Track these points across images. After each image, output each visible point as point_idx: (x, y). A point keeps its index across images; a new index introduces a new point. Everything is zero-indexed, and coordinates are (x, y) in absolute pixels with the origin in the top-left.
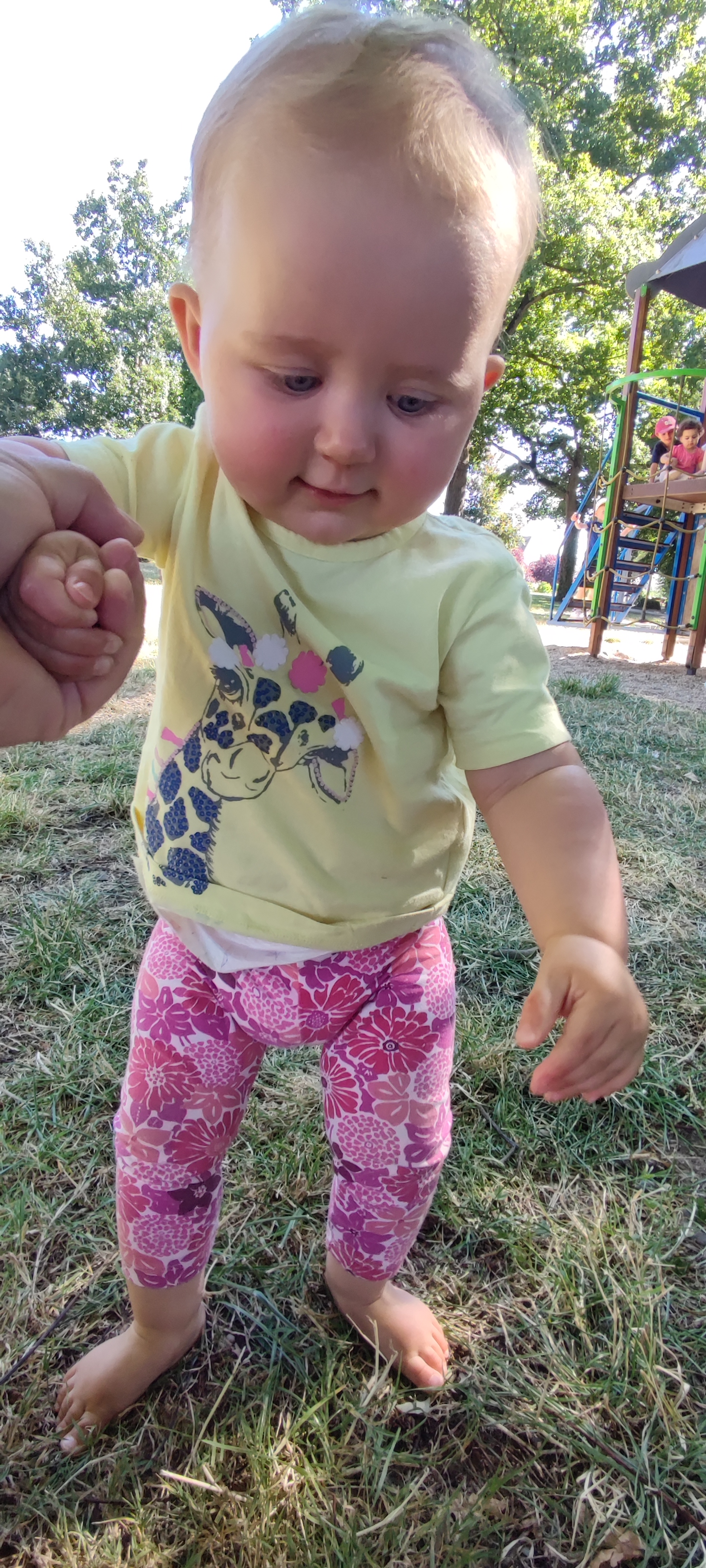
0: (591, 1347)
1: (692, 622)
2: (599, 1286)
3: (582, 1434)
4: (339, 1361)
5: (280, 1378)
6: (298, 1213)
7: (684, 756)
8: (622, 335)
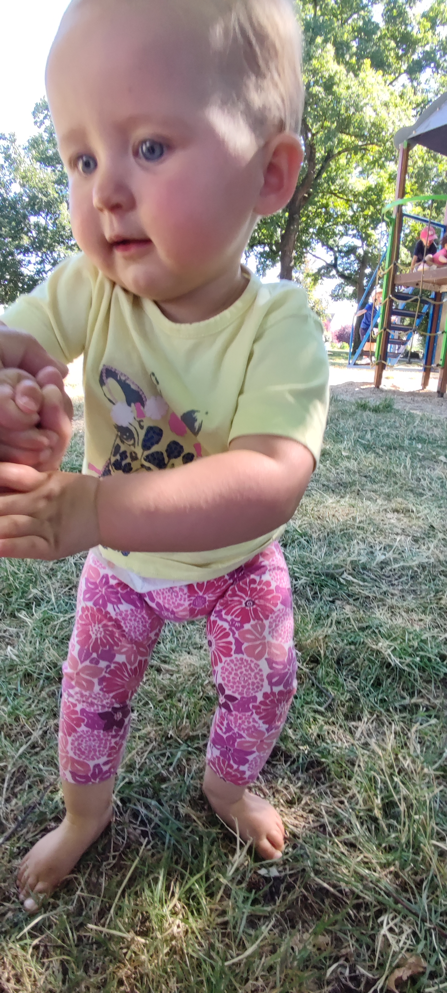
0: (386, 830)
1: (441, 363)
2: (391, 788)
3: (381, 889)
4: (212, 844)
5: (172, 858)
6: (184, 747)
7: (438, 446)
8: (391, 178)
